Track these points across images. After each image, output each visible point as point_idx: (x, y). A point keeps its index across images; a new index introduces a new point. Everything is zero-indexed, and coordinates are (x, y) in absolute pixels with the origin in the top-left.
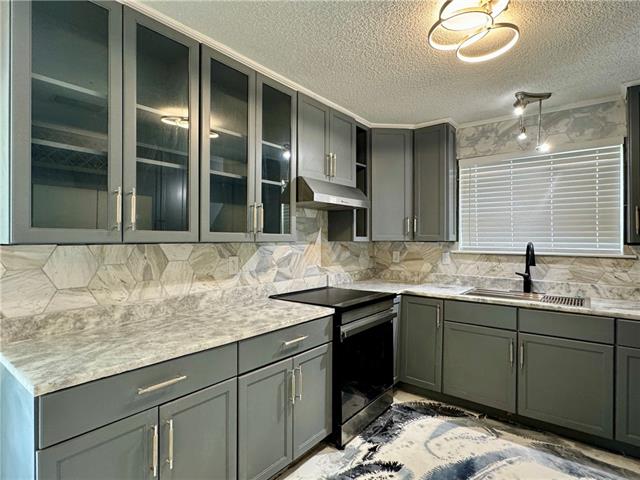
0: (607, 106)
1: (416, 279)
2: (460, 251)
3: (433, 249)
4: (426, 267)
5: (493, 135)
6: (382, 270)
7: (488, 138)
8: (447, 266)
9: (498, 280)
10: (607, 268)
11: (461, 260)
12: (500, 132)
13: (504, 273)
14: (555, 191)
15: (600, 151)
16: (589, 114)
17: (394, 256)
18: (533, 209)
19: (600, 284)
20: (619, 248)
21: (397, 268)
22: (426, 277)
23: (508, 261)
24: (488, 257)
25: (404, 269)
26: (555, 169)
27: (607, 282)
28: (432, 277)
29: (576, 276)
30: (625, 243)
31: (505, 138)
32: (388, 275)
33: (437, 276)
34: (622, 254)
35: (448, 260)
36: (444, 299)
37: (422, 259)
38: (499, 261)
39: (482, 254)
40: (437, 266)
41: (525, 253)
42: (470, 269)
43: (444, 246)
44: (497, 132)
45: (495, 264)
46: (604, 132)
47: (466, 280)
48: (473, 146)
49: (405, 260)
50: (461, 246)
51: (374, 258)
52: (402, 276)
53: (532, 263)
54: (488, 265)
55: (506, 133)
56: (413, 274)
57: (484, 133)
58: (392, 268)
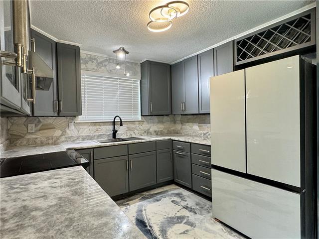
1: (51, 141)
2: (79, 122)
3: (61, 121)
4: (58, 133)
5: (95, 62)
6: (18, 139)
7: (93, 62)
8: (72, 131)
9: (101, 135)
10: (137, 124)
11: (81, 127)
12: (99, 61)
13: (102, 131)
14: (120, 94)
15: (134, 81)
16: (130, 65)
17: (29, 128)
18: (111, 101)
19: (136, 131)
20: (139, 118)
21: (34, 136)
22: (58, 139)
23: (104, 125)
24: (95, 124)
25: (40, 136)
26: (120, 84)
27: (137, 130)
28: (63, 138)
29: (129, 129)
30: (142, 116)
31: (101, 65)
32: (25, 142)
33: (66, 138)
34: (140, 120)
35: (72, 127)
36: (93, 148)
37: (54, 128)
38: (100, 125)
39: (91, 123)
40: (65, 132)
41: (113, 121)
42: (86, 131)
43: (70, 119)
44: (97, 61)
45: (98, 127)
47: (84, 137)
48: (85, 64)
49: (40, 130)
51: (8, 130)
52: (38, 141)
53: (121, 125)
54: (96, 128)
55: (101, 63)
56: (48, 138)
57: (91, 59)
58: (28, 137)
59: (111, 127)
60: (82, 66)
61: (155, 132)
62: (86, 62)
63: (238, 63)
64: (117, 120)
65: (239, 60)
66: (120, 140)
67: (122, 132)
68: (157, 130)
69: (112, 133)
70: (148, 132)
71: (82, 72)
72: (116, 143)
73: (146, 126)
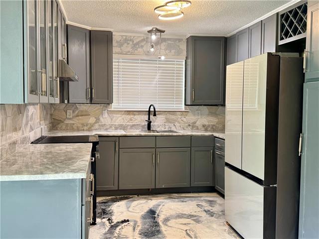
0: (180, 40)
1: (85, 128)
2: (113, 109)
4: (92, 120)
5: (131, 43)
6: (59, 124)
7: (128, 44)
8: (105, 118)
9: (134, 125)
10: (179, 116)
11: (114, 115)
12: (135, 42)
13: (137, 121)
14: (159, 79)
15: (177, 61)
16: (173, 42)
17: (68, 114)
18: (148, 87)
19: (176, 124)
20: (183, 107)
21: (71, 122)
22: (92, 126)
23: (138, 115)
24: (129, 112)
25: (76, 122)
26: (159, 67)
27: (179, 123)
28: (97, 126)
29: (168, 121)
30: (185, 105)
31: (137, 46)
32: (64, 127)
33: (99, 125)
34: (184, 110)
35: (106, 115)
36: (119, 137)
37: (89, 115)
38: (134, 115)
39: (125, 111)
40: (99, 119)
41: (148, 110)
42: (119, 120)
43: (104, 106)
44: (133, 41)
45: (132, 116)
46: (179, 53)
47: (117, 126)
48: (120, 47)
49: (78, 116)
50: (114, 106)
51: (51, 115)
52: (75, 127)
53: (155, 115)
54: (129, 117)
55: (138, 43)
56: (83, 125)
57: (126, 40)
58: (67, 122)
59: (146, 117)
60: (115, 49)
61: (204, 126)
62: (120, 45)
63: (281, 43)
64: (152, 109)
65: (282, 39)
66: (154, 131)
67: (159, 124)
68: (207, 123)
69: (146, 123)
70: (193, 126)
71: (114, 56)
72: (152, 134)
73: (191, 118)
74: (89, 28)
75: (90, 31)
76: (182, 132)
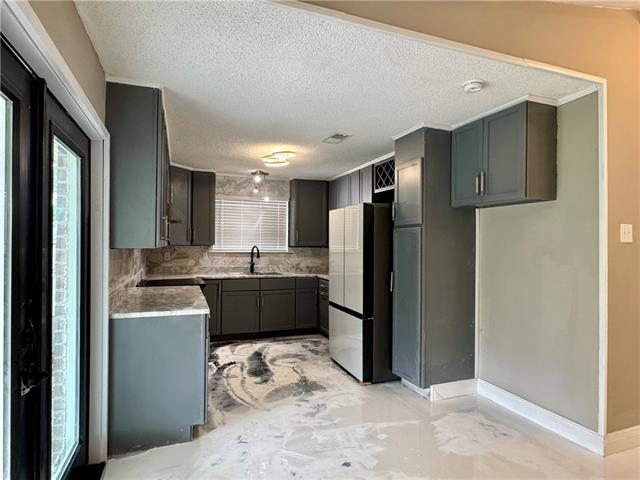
0: (283, 182)
1: (184, 271)
2: (214, 251)
3: (196, 249)
4: (191, 263)
5: (233, 184)
6: (154, 267)
7: (231, 184)
8: (206, 261)
9: (236, 267)
10: (282, 258)
11: (215, 257)
12: (238, 183)
13: (239, 263)
14: (262, 219)
15: (280, 203)
17: (166, 256)
19: (280, 266)
20: (286, 249)
21: (169, 265)
24: (230, 254)
25: (174, 265)
27: (283, 265)
28: (196, 269)
29: (271, 262)
30: (289, 246)
32: (161, 270)
33: (199, 268)
34: (287, 251)
35: (206, 257)
36: (222, 280)
37: (187, 257)
38: (237, 257)
39: (227, 253)
40: (199, 262)
41: (251, 252)
42: (220, 262)
43: (204, 248)
44: (236, 183)
45: (234, 258)
46: (281, 195)
47: (218, 269)
49: (175, 259)
50: (215, 248)
51: (148, 258)
52: (172, 270)
53: (258, 257)
54: (231, 259)
55: (240, 184)
56: (182, 268)
57: (229, 181)
58: (163, 265)
59: (249, 260)
60: (217, 190)
61: (308, 268)
62: (223, 185)
63: (376, 191)
64: (255, 251)
65: (377, 188)
66: (257, 274)
67: (261, 265)
68: (310, 265)
69: (249, 266)
70: (297, 268)
71: (217, 196)
72: (255, 276)
73: (294, 260)
74: (191, 169)
75: (192, 172)
76: (286, 274)
